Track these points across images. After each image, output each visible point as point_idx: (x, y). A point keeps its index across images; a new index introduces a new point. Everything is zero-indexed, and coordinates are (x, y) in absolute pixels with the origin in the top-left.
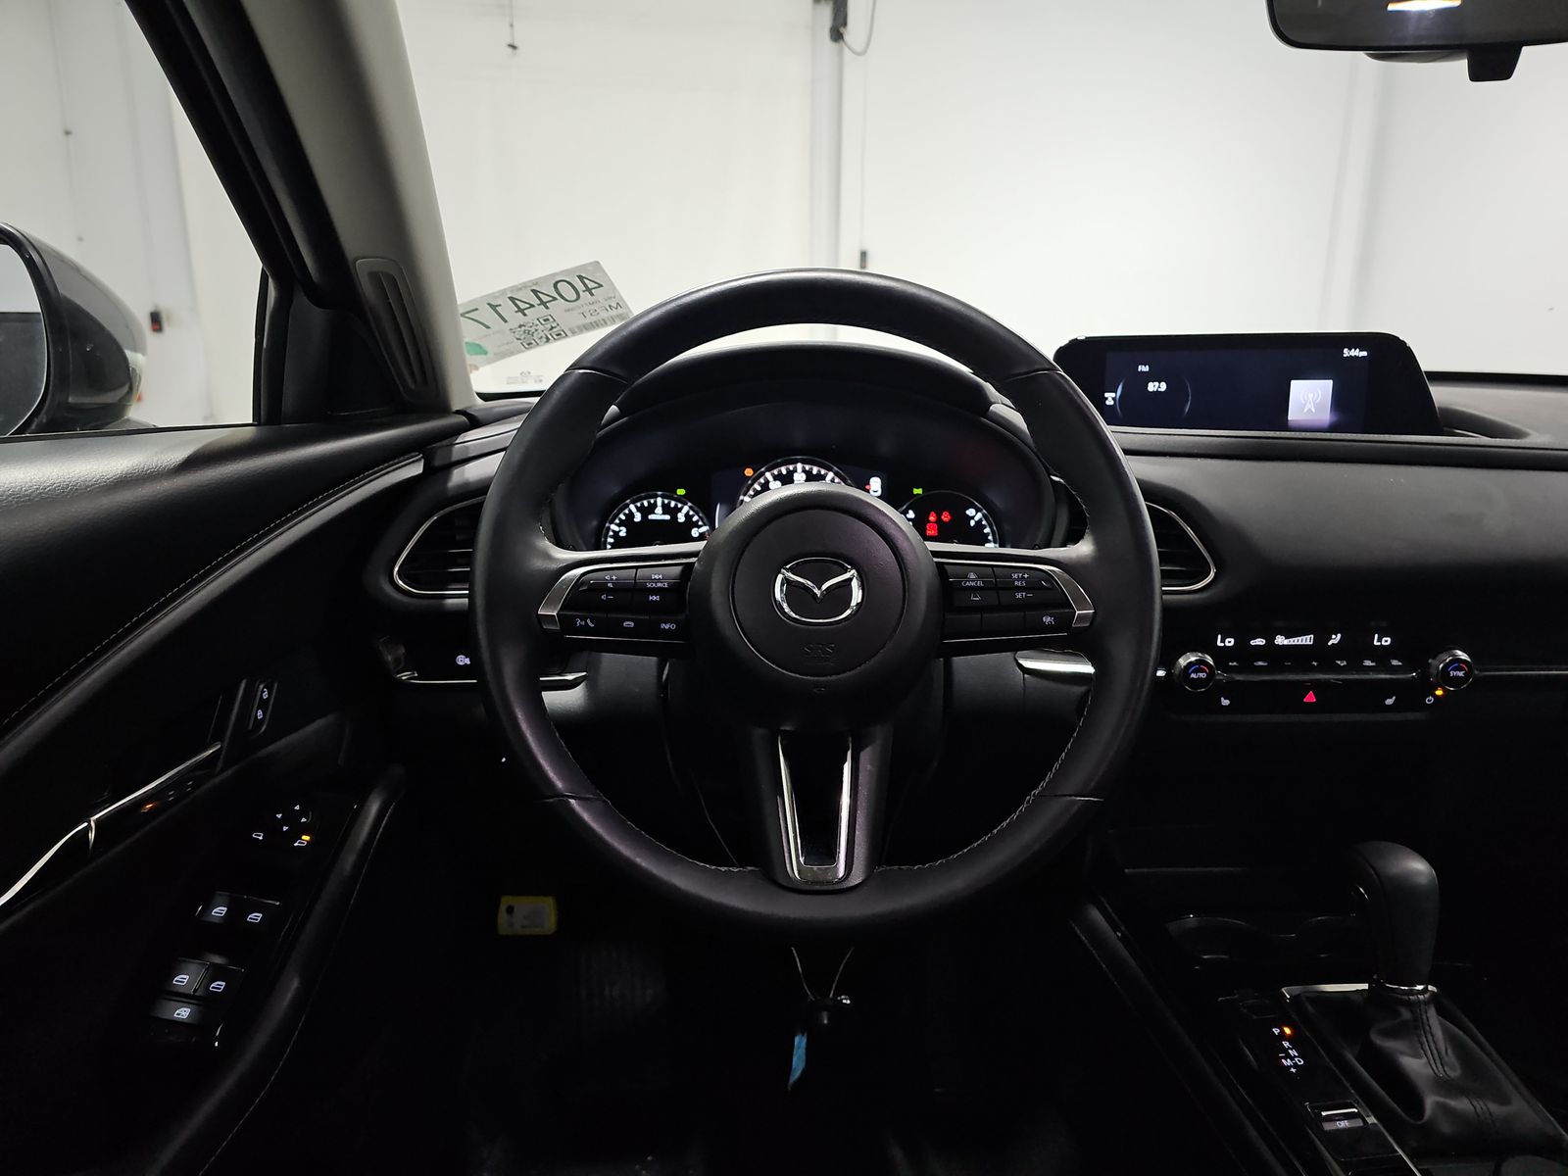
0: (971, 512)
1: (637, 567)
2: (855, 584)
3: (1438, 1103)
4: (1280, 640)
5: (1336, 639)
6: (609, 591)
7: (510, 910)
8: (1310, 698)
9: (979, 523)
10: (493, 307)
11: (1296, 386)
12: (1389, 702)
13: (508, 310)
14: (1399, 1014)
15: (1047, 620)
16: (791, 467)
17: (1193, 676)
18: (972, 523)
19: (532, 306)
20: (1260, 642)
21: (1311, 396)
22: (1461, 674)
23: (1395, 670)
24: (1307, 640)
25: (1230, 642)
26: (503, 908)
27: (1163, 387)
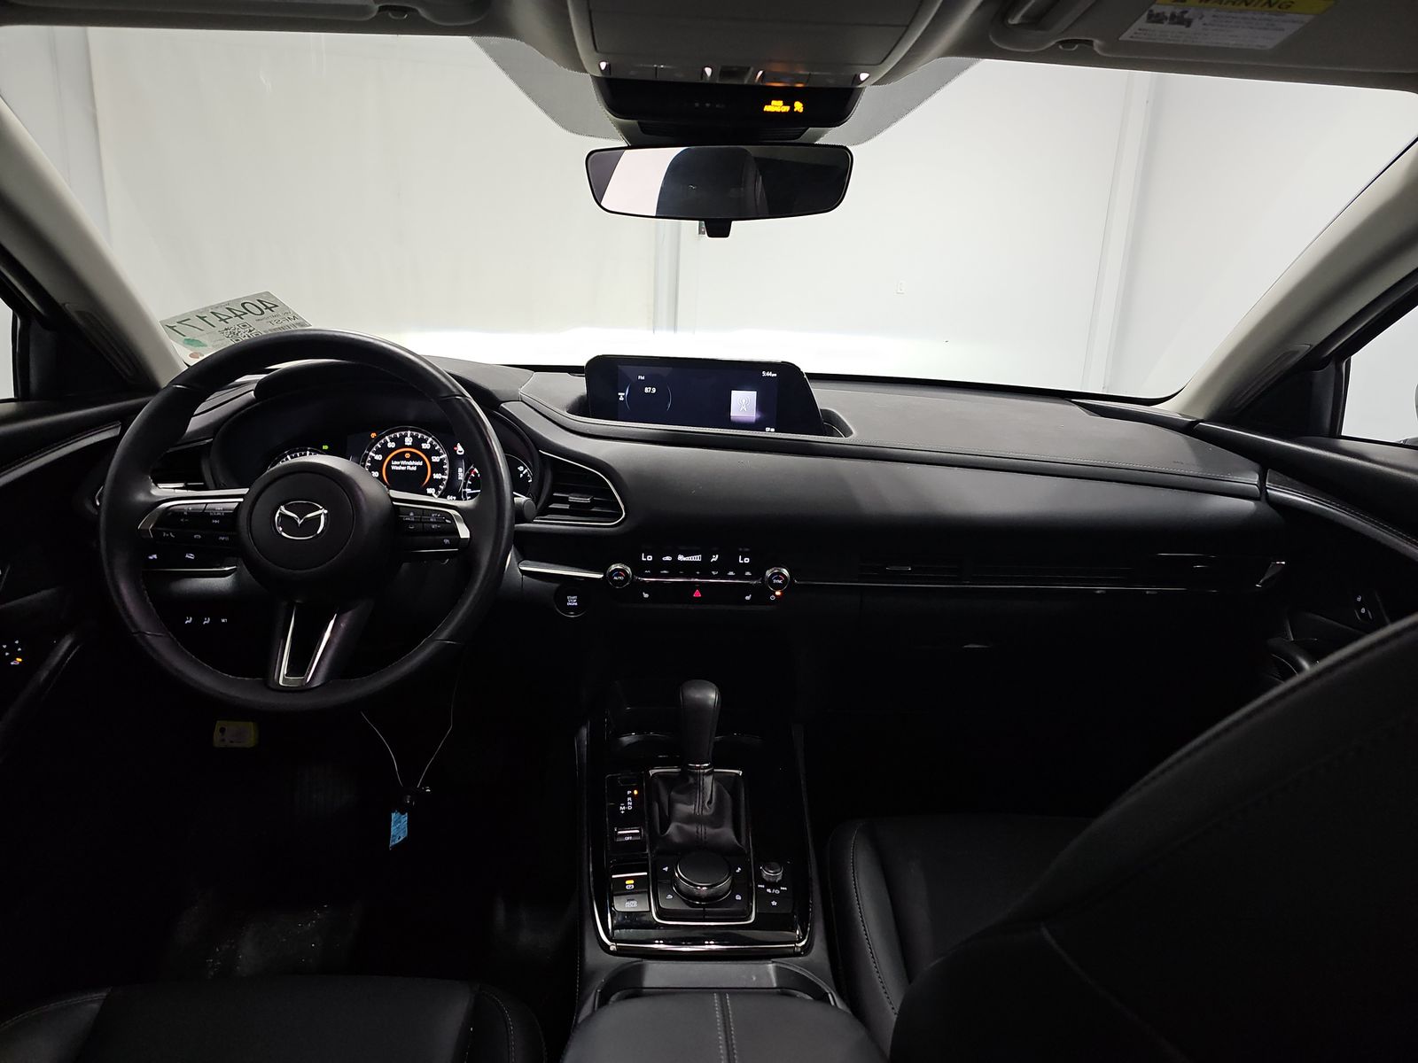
0: (521, 468)
1: (207, 504)
2: (323, 517)
3: (678, 827)
4: (681, 558)
5: (715, 558)
6: (185, 517)
7: (222, 730)
8: (697, 594)
9: (526, 475)
10: (202, 318)
11: (735, 394)
12: (748, 598)
13: (213, 319)
14: (688, 780)
15: (446, 541)
16: (403, 433)
17: (615, 578)
18: (521, 475)
19: (231, 317)
20: (668, 558)
21: (744, 401)
22: (780, 582)
23: (748, 578)
24: (697, 558)
25: (650, 558)
26: (217, 728)
27: (654, 390)
